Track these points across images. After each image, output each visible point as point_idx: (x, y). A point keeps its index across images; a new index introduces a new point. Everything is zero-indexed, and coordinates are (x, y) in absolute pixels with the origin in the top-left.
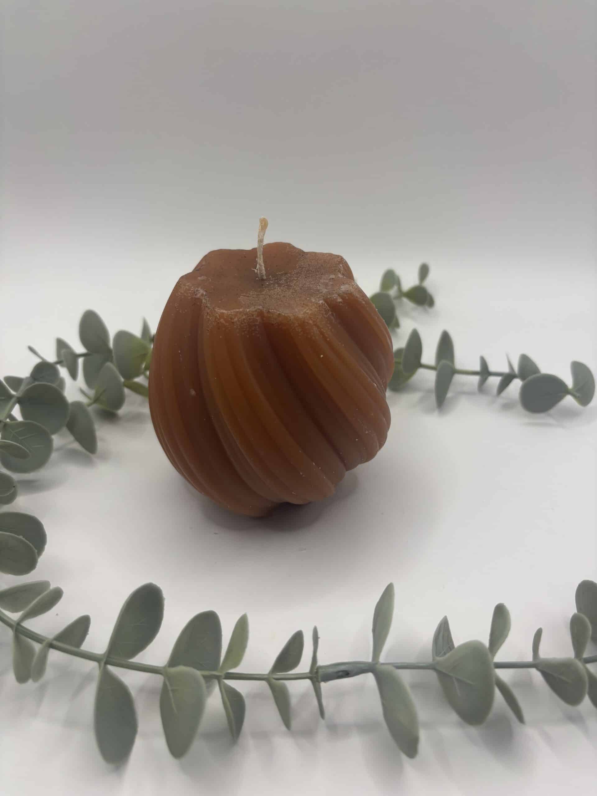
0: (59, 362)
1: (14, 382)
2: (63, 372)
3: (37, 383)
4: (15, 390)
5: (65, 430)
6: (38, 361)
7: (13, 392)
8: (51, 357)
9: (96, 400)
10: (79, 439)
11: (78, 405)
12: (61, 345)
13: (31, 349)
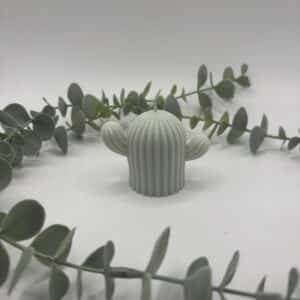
0: (58, 108)
2: (58, 112)
5: (53, 138)
6: (45, 104)
7: (31, 117)
8: (54, 104)
11: (62, 128)
12: (60, 99)
13: (45, 100)
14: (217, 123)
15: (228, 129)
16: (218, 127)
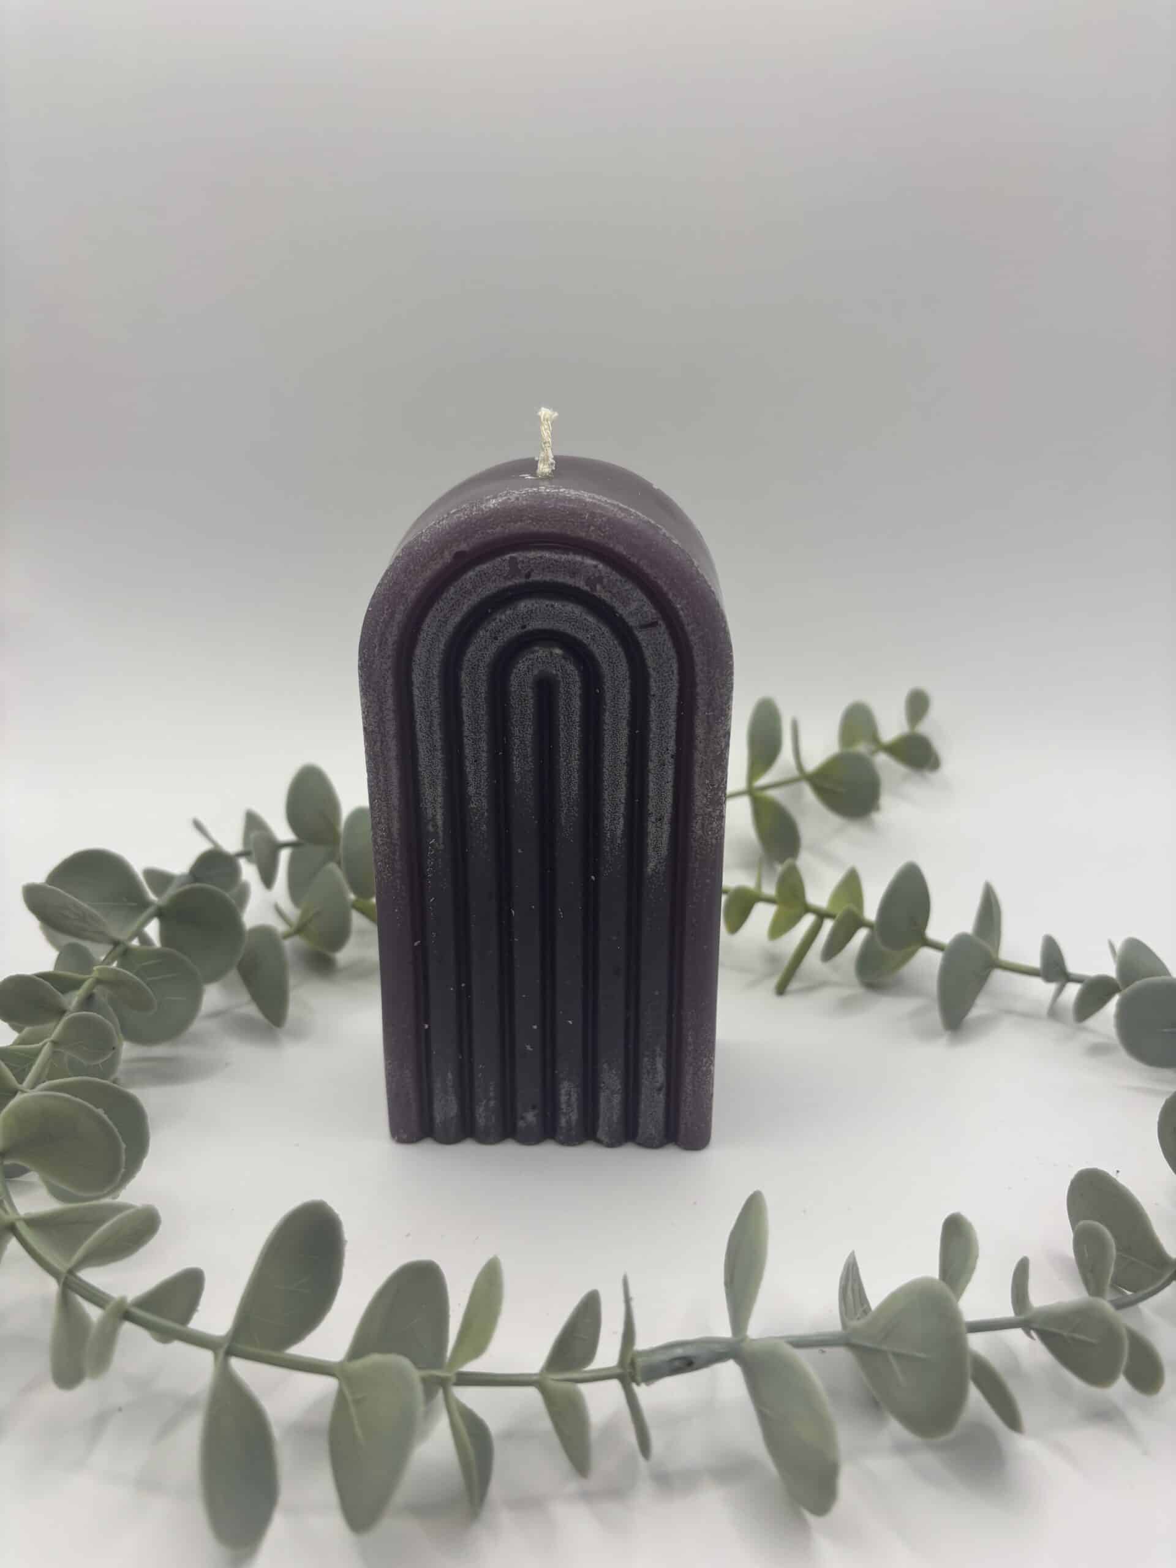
0: (245, 854)
1: (159, 878)
2: (249, 872)
3: (197, 885)
4: (157, 892)
5: (233, 975)
6: (205, 846)
7: (152, 897)
8: (231, 842)
9: (300, 929)
10: (257, 997)
11: (264, 933)
12: (253, 822)
13: (198, 826)
14: (822, 916)
15: (862, 934)
16: (828, 925)
